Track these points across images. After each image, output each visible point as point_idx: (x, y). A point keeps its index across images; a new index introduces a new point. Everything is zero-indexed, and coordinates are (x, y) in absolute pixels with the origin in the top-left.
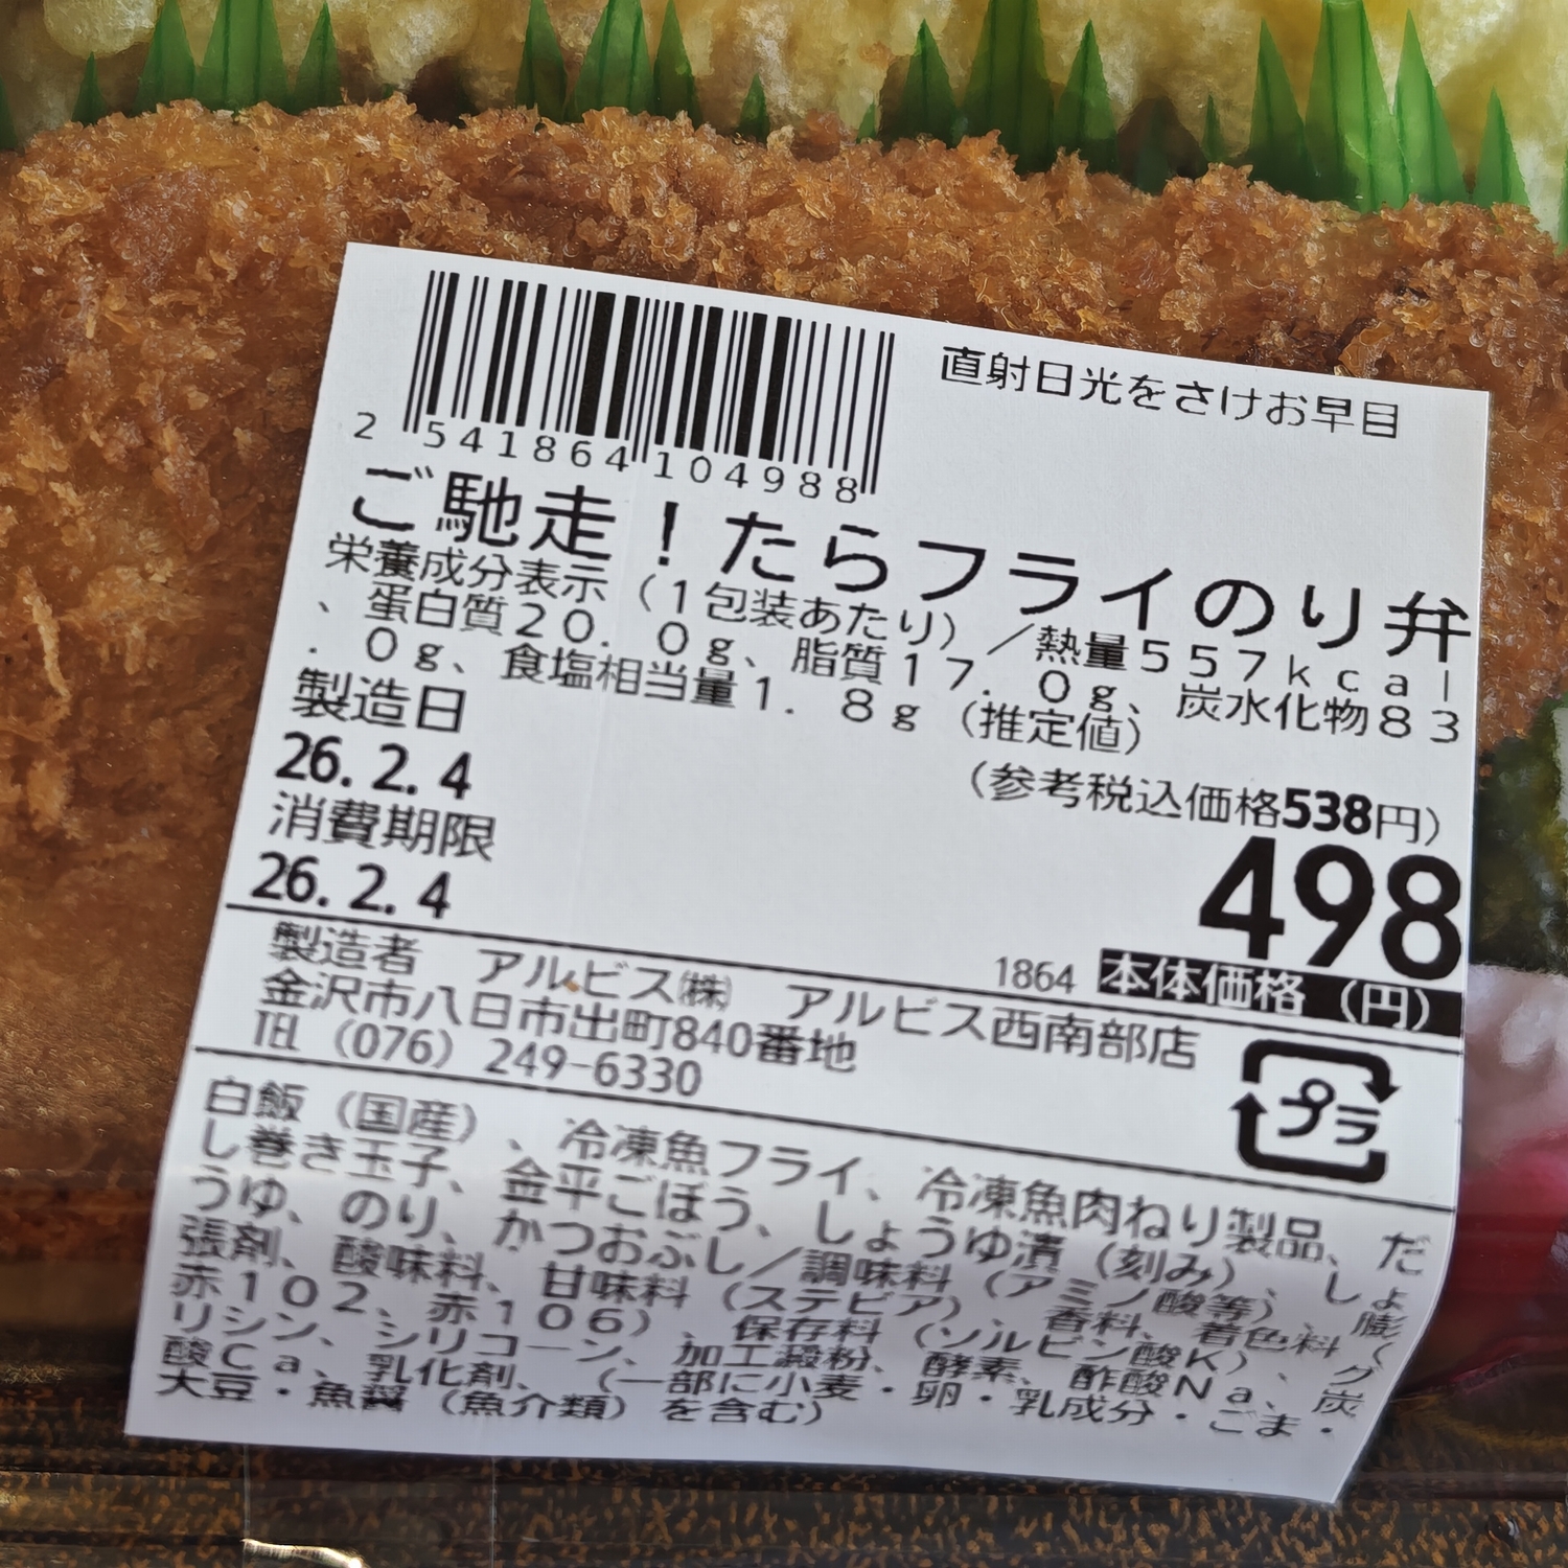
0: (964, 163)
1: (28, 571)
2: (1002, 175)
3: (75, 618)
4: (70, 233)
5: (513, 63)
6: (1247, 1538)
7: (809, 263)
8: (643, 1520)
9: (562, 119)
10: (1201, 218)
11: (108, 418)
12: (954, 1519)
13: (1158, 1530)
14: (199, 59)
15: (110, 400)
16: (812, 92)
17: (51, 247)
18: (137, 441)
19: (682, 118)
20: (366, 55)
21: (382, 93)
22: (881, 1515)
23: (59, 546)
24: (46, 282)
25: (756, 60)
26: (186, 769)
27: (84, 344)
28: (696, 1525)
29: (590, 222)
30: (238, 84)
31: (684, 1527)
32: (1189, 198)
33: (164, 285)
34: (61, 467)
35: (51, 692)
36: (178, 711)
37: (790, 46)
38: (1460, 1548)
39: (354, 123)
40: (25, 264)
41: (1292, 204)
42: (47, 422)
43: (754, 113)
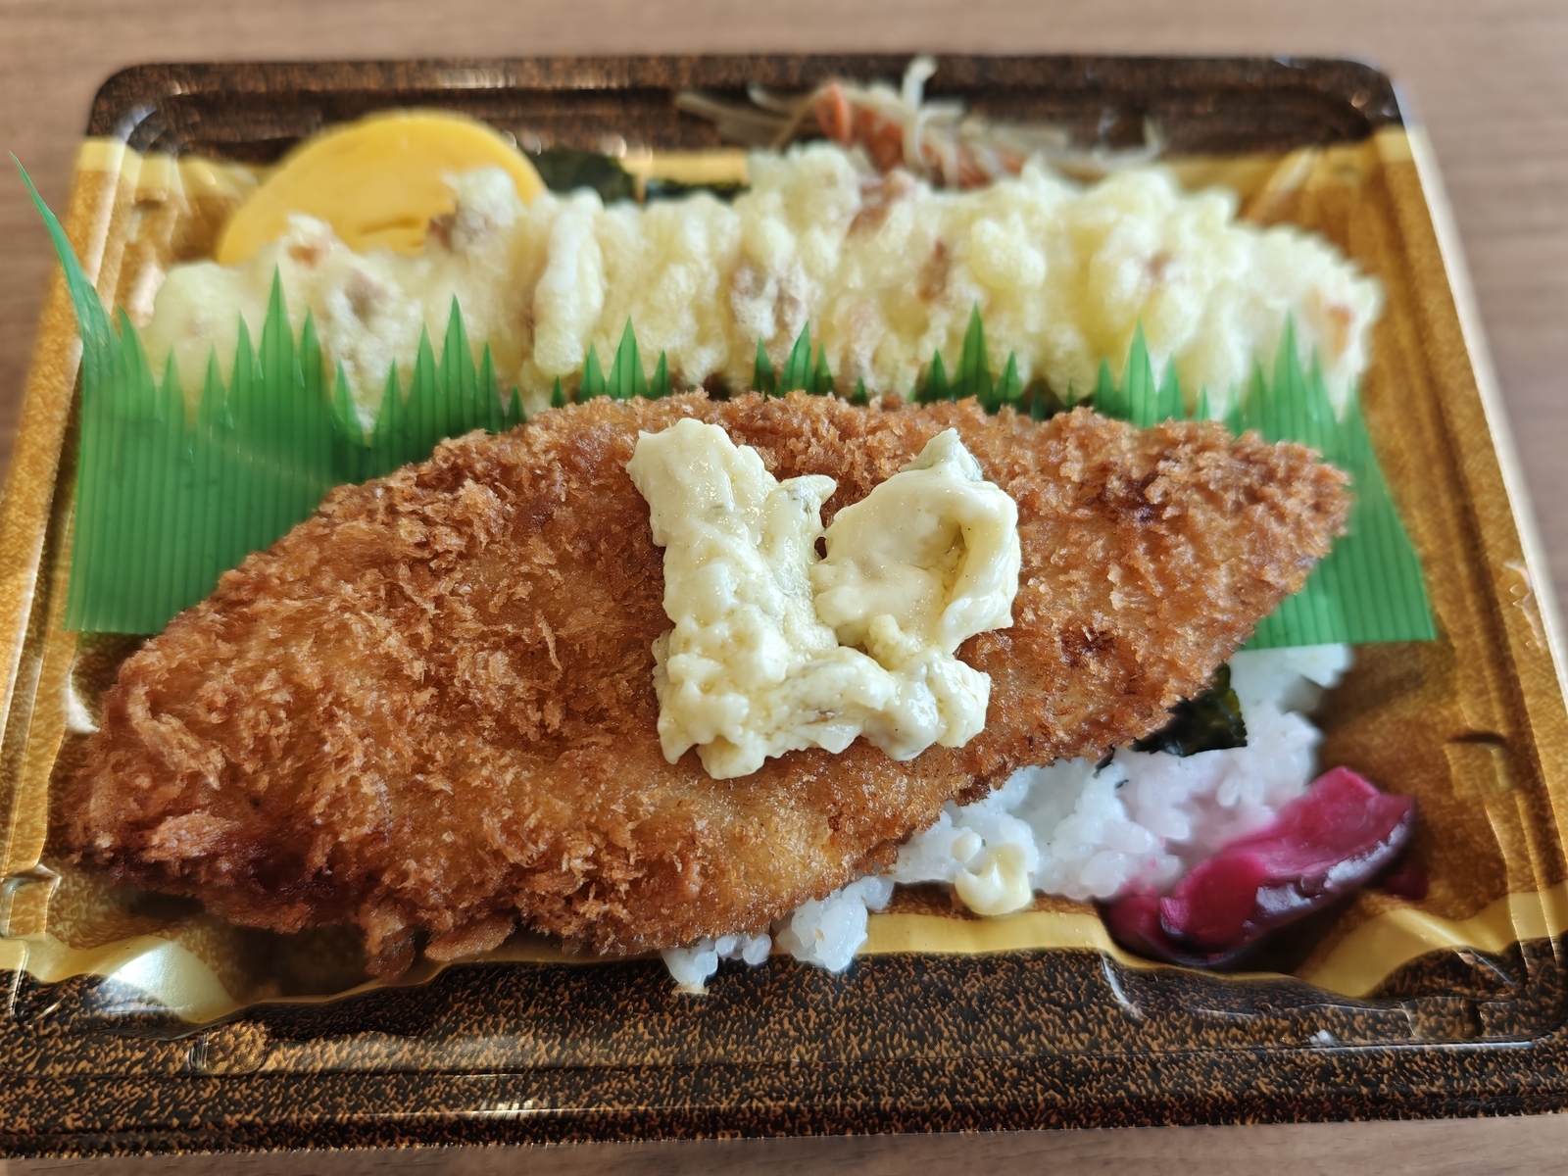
0: (961, 410)
1: (540, 612)
2: (979, 414)
3: (562, 633)
4: (552, 455)
5: (750, 374)
6: (1125, 1037)
7: (895, 456)
8: (846, 1044)
9: (777, 396)
10: (1073, 430)
11: (575, 537)
12: (990, 1036)
13: (1084, 1036)
14: (607, 378)
15: (575, 529)
16: (885, 381)
17: (543, 460)
18: (588, 549)
19: (830, 394)
20: (680, 372)
21: (692, 388)
22: (956, 1036)
23: (553, 599)
24: (542, 477)
25: (859, 367)
26: (618, 701)
27: (560, 504)
28: (871, 1046)
29: (794, 440)
30: (625, 387)
31: (866, 1046)
32: (1067, 422)
33: (597, 477)
34: (553, 562)
35: (553, 668)
36: (613, 674)
37: (874, 360)
38: (1222, 1035)
39: (679, 401)
40: (532, 469)
41: (1113, 423)
42: (546, 541)
43: (859, 392)
